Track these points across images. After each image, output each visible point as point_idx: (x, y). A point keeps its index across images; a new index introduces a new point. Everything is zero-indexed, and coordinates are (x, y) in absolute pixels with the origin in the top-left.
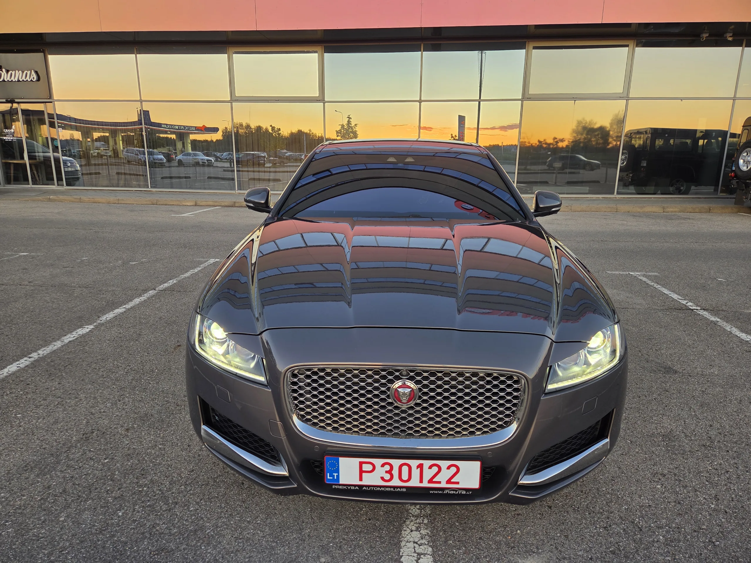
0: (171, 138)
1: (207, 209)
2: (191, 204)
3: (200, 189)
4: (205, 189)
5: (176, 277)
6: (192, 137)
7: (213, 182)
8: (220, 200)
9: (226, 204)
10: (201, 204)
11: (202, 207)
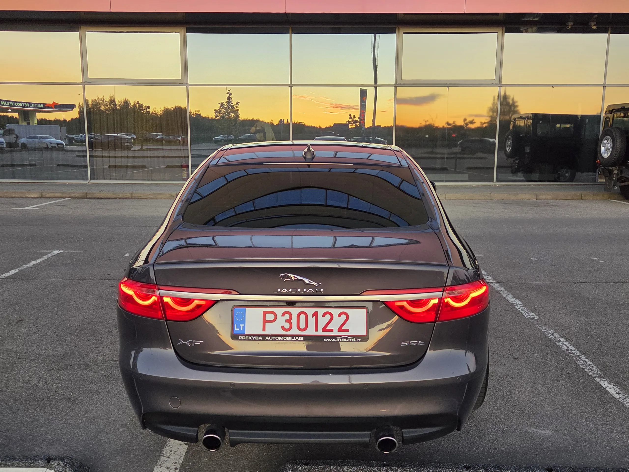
0: (13, 117)
1: (54, 202)
2: (36, 196)
3: (47, 179)
4: (52, 179)
5: (19, 267)
6: (39, 116)
7: (62, 171)
8: (69, 191)
9: (76, 195)
10: (48, 195)
11: (49, 199)
